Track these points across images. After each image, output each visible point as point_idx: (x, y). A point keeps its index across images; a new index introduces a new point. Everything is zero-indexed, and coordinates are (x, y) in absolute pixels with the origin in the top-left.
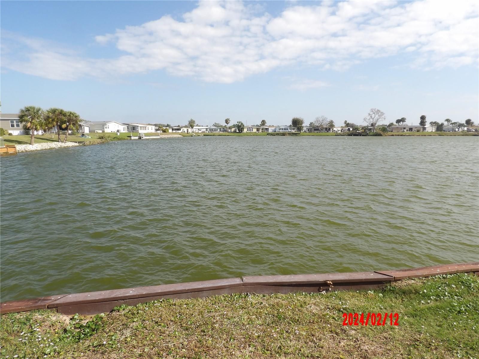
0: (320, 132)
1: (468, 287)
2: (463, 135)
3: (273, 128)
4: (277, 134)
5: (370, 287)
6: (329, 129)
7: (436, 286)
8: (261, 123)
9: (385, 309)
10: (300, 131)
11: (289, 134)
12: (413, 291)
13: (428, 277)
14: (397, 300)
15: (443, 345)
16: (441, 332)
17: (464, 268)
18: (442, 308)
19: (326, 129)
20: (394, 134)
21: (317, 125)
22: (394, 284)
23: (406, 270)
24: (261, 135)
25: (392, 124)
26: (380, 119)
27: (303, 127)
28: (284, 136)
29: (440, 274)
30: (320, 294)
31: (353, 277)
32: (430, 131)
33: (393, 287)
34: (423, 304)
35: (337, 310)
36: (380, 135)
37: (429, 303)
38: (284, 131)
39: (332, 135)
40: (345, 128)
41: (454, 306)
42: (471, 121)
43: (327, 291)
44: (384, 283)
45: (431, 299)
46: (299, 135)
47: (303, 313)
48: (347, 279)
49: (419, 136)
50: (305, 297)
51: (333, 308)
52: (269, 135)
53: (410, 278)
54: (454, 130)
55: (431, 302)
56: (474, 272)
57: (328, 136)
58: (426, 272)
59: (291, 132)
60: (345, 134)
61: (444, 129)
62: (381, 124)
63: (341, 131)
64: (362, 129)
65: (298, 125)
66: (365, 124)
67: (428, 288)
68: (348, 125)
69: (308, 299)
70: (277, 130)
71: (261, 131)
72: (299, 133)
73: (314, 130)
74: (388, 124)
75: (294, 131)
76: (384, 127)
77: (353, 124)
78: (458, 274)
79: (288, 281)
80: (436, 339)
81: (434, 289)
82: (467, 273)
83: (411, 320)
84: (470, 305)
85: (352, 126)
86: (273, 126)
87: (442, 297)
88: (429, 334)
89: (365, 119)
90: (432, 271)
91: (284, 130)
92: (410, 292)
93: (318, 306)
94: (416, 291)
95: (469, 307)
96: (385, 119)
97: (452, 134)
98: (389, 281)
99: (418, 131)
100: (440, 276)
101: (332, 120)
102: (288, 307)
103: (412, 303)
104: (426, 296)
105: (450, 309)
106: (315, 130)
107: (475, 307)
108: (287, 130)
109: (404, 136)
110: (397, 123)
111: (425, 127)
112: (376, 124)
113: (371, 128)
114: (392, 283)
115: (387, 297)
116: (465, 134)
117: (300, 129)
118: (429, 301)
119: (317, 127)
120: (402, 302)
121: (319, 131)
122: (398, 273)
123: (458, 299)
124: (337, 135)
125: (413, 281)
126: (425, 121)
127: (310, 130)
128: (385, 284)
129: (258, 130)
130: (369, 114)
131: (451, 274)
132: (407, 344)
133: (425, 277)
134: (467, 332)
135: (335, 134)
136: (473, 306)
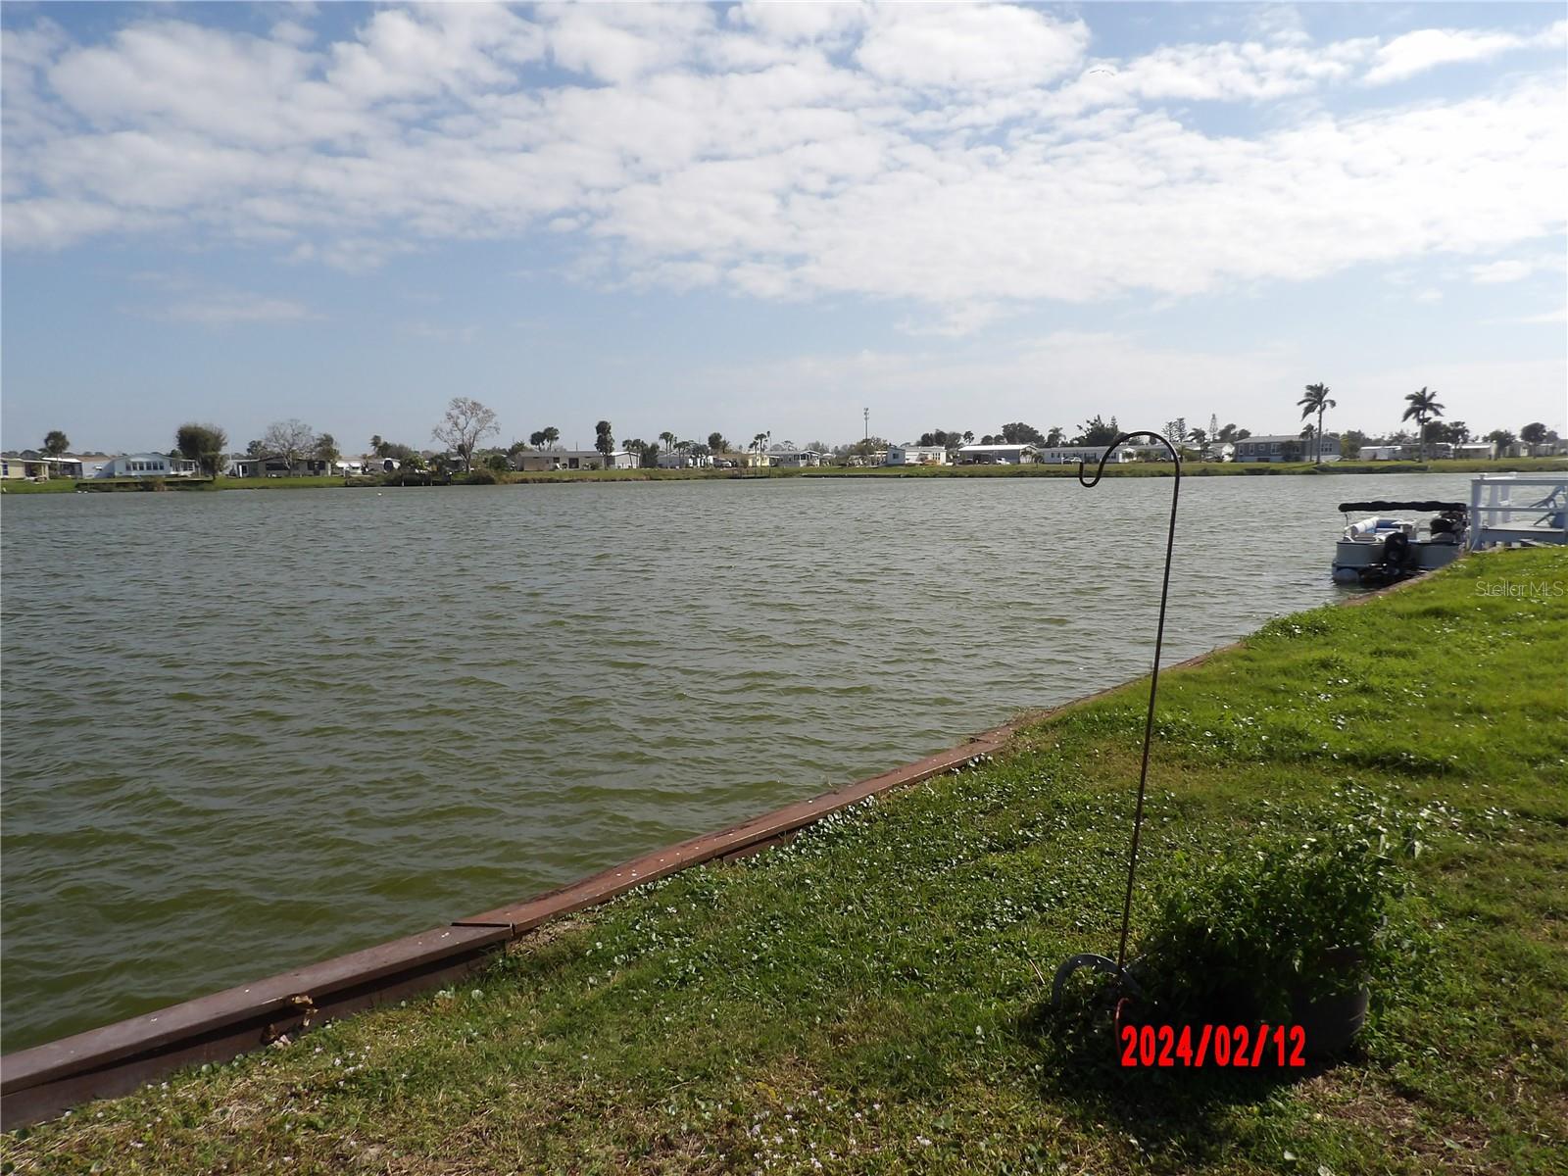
0: (288, 476)
1: (707, 901)
2: (706, 478)
3: (101, 465)
4: (118, 485)
5: (443, 976)
6: (322, 466)
7: (627, 922)
8: (43, 446)
9: (485, 1035)
10: (214, 473)
11: (168, 483)
12: (569, 956)
13: (608, 901)
14: (523, 996)
15: (634, 1096)
16: (630, 1058)
17: (698, 850)
18: (641, 983)
19: (310, 463)
20: (529, 478)
21: (277, 450)
22: (513, 948)
23: (546, 897)
24: (48, 491)
25: (518, 448)
26: (484, 433)
27: (223, 458)
28: (152, 490)
29: (637, 883)
30: (267, 1053)
31: (384, 959)
32: (626, 467)
33: (511, 960)
34: (592, 985)
35: (325, 1091)
36: (486, 481)
37: (608, 979)
38: (145, 472)
39: (332, 486)
40: (376, 461)
41: (670, 968)
42: (722, 440)
43: (295, 1032)
44: (485, 954)
45: (615, 964)
46: (213, 487)
47: (193, 1146)
48: (364, 971)
49: (598, 480)
50: (208, 1082)
51: (311, 1090)
52: (83, 490)
53: (559, 916)
54: (683, 464)
55: (613, 974)
56: (721, 857)
57: (317, 487)
58: (600, 888)
59: (176, 476)
60: (377, 480)
61: (660, 459)
62: (489, 448)
63: (364, 472)
64: (430, 464)
65: (204, 450)
66: (440, 447)
67: (607, 933)
68: (383, 449)
69: (220, 1083)
70: (119, 470)
71: (47, 475)
72: (211, 478)
73: (268, 469)
74: (508, 447)
75: (188, 473)
76: (498, 454)
77: (401, 447)
78: (684, 872)
79: (135, 1040)
80: (618, 1083)
81: (623, 932)
82: (704, 863)
83: (556, 1048)
84: (708, 952)
85: (399, 452)
86: (100, 455)
87: (643, 951)
88: (600, 1075)
89: (437, 432)
90: (620, 879)
91: (149, 468)
92: (560, 960)
93: (255, 1098)
94: (576, 954)
95: (706, 960)
96: (497, 429)
97: (681, 476)
98: (498, 943)
99: (594, 467)
100: (640, 888)
101: (329, 433)
102: (128, 1145)
103: (564, 994)
104: (603, 960)
105: (662, 980)
106: (271, 467)
107: (720, 955)
108: (162, 468)
109: (558, 481)
110: (533, 443)
111: (613, 454)
112: (471, 445)
113: (460, 458)
114: (508, 946)
115: (494, 993)
116: (711, 474)
117: (211, 465)
118: (609, 973)
119: (278, 456)
120: (537, 999)
121: (286, 472)
122: (524, 909)
123: (682, 945)
124: (350, 482)
125: (568, 925)
126: (609, 439)
127: (251, 470)
128: (489, 957)
129: (31, 470)
130: (450, 416)
131: (666, 878)
132: (539, 1128)
133: (601, 904)
134: (695, 1035)
135: (343, 481)
136: (715, 954)
